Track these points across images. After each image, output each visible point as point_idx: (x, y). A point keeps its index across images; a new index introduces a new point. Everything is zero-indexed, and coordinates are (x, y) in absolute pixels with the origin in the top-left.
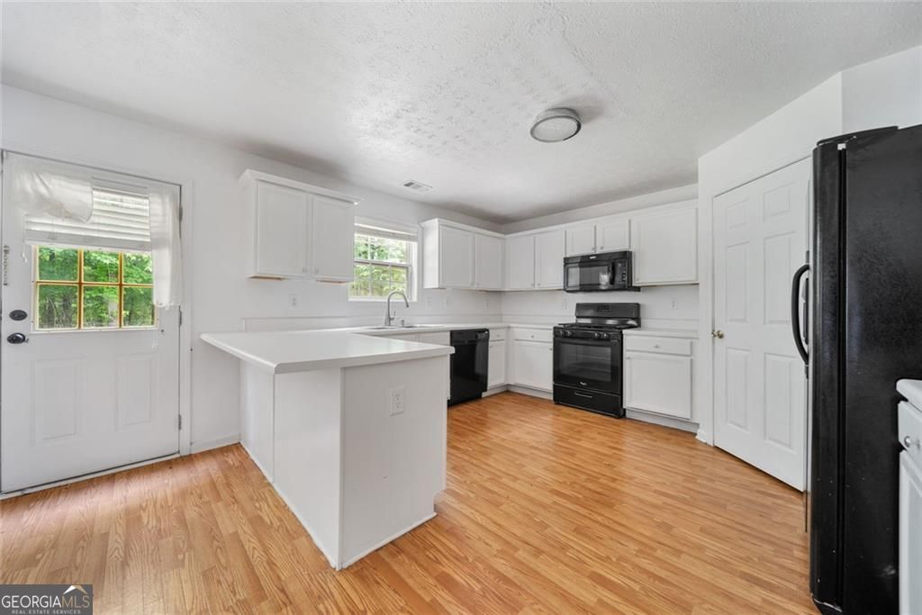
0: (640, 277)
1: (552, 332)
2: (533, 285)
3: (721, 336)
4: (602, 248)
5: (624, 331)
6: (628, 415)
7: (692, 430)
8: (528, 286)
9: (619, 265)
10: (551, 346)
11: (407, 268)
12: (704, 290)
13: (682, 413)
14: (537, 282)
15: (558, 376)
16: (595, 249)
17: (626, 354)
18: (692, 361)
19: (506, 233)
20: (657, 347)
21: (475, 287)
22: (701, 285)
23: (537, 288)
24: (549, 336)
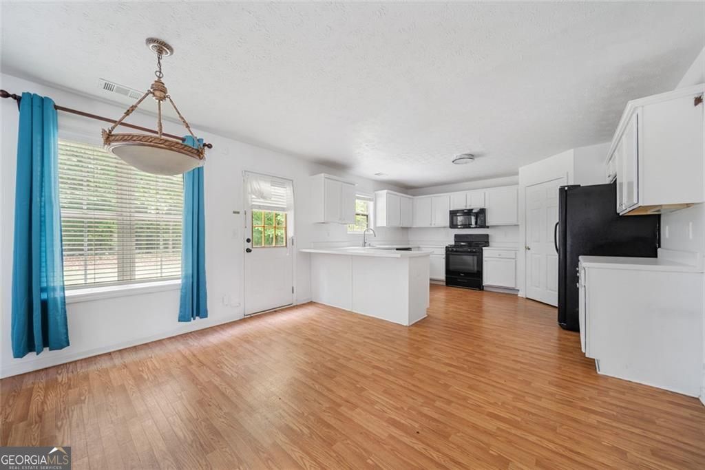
0: (489, 222)
1: (444, 249)
2: (431, 224)
3: (529, 249)
4: (470, 206)
5: (484, 248)
6: (485, 288)
7: (516, 293)
8: (428, 225)
9: (480, 215)
10: (444, 256)
11: (367, 216)
12: (522, 228)
13: (511, 285)
14: (433, 223)
15: (448, 271)
16: (466, 206)
17: (484, 259)
18: (516, 261)
19: (414, 195)
20: (499, 255)
21: (401, 226)
22: (520, 226)
23: (433, 226)
24: (444, 251)
